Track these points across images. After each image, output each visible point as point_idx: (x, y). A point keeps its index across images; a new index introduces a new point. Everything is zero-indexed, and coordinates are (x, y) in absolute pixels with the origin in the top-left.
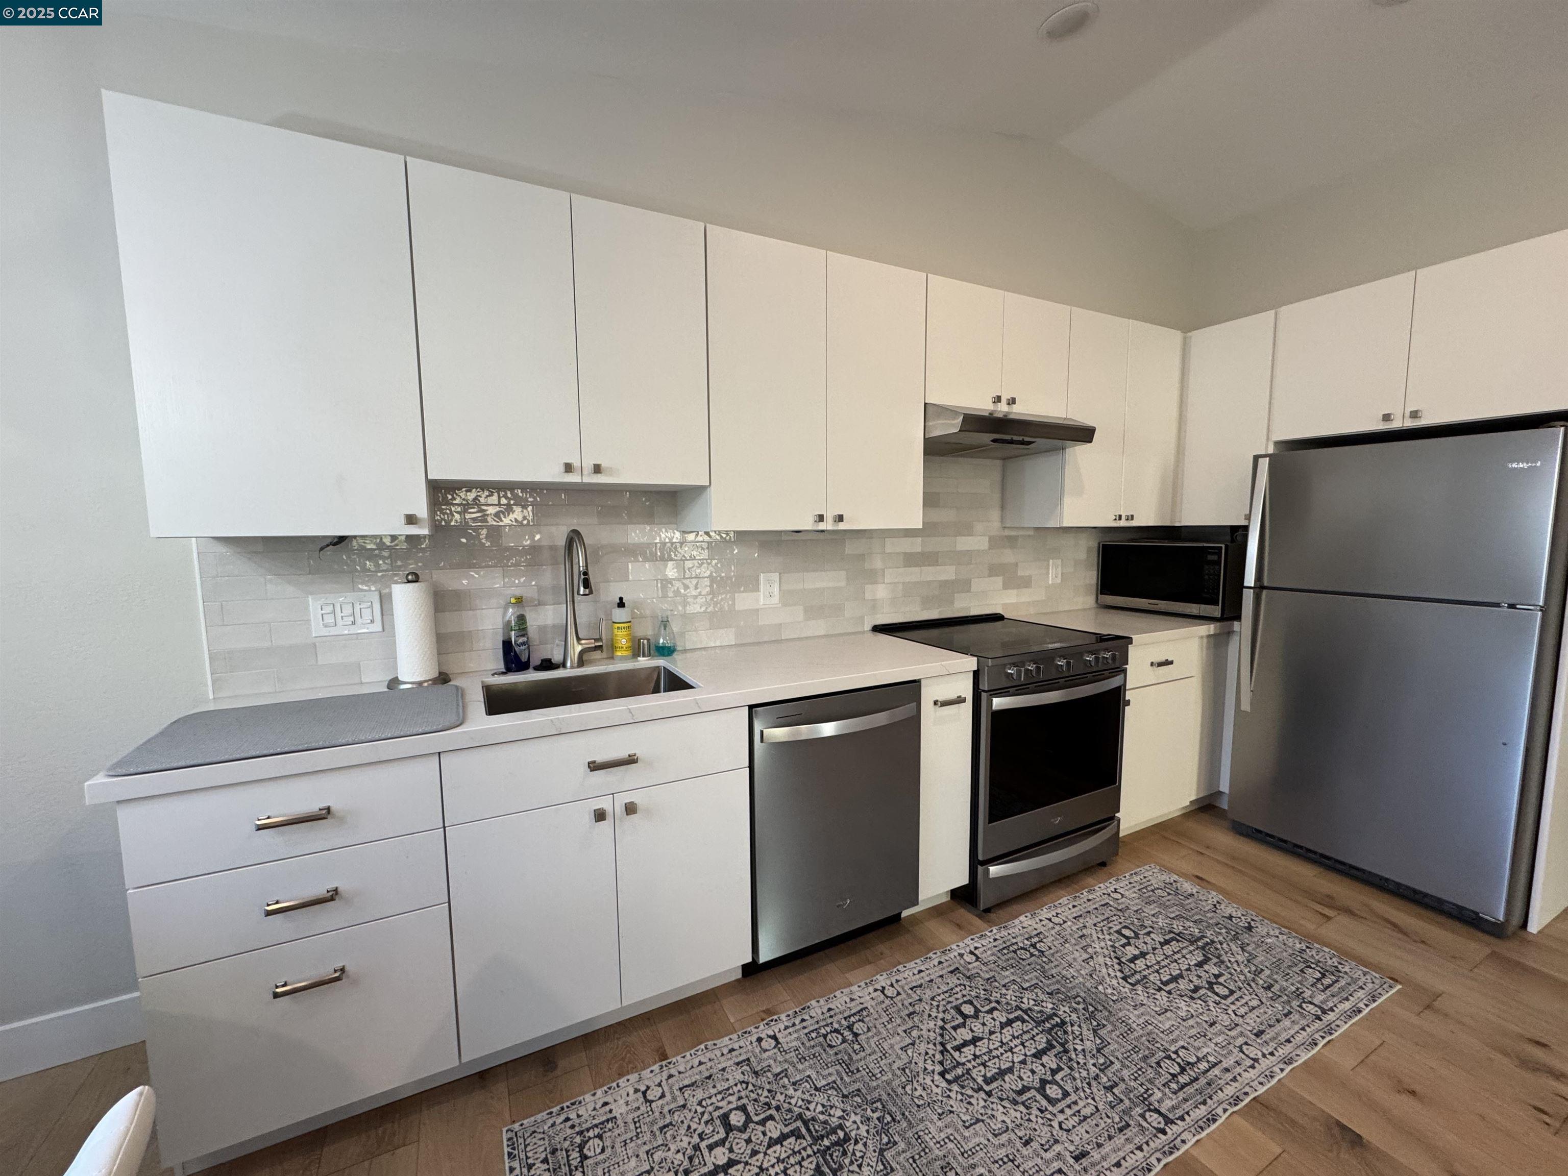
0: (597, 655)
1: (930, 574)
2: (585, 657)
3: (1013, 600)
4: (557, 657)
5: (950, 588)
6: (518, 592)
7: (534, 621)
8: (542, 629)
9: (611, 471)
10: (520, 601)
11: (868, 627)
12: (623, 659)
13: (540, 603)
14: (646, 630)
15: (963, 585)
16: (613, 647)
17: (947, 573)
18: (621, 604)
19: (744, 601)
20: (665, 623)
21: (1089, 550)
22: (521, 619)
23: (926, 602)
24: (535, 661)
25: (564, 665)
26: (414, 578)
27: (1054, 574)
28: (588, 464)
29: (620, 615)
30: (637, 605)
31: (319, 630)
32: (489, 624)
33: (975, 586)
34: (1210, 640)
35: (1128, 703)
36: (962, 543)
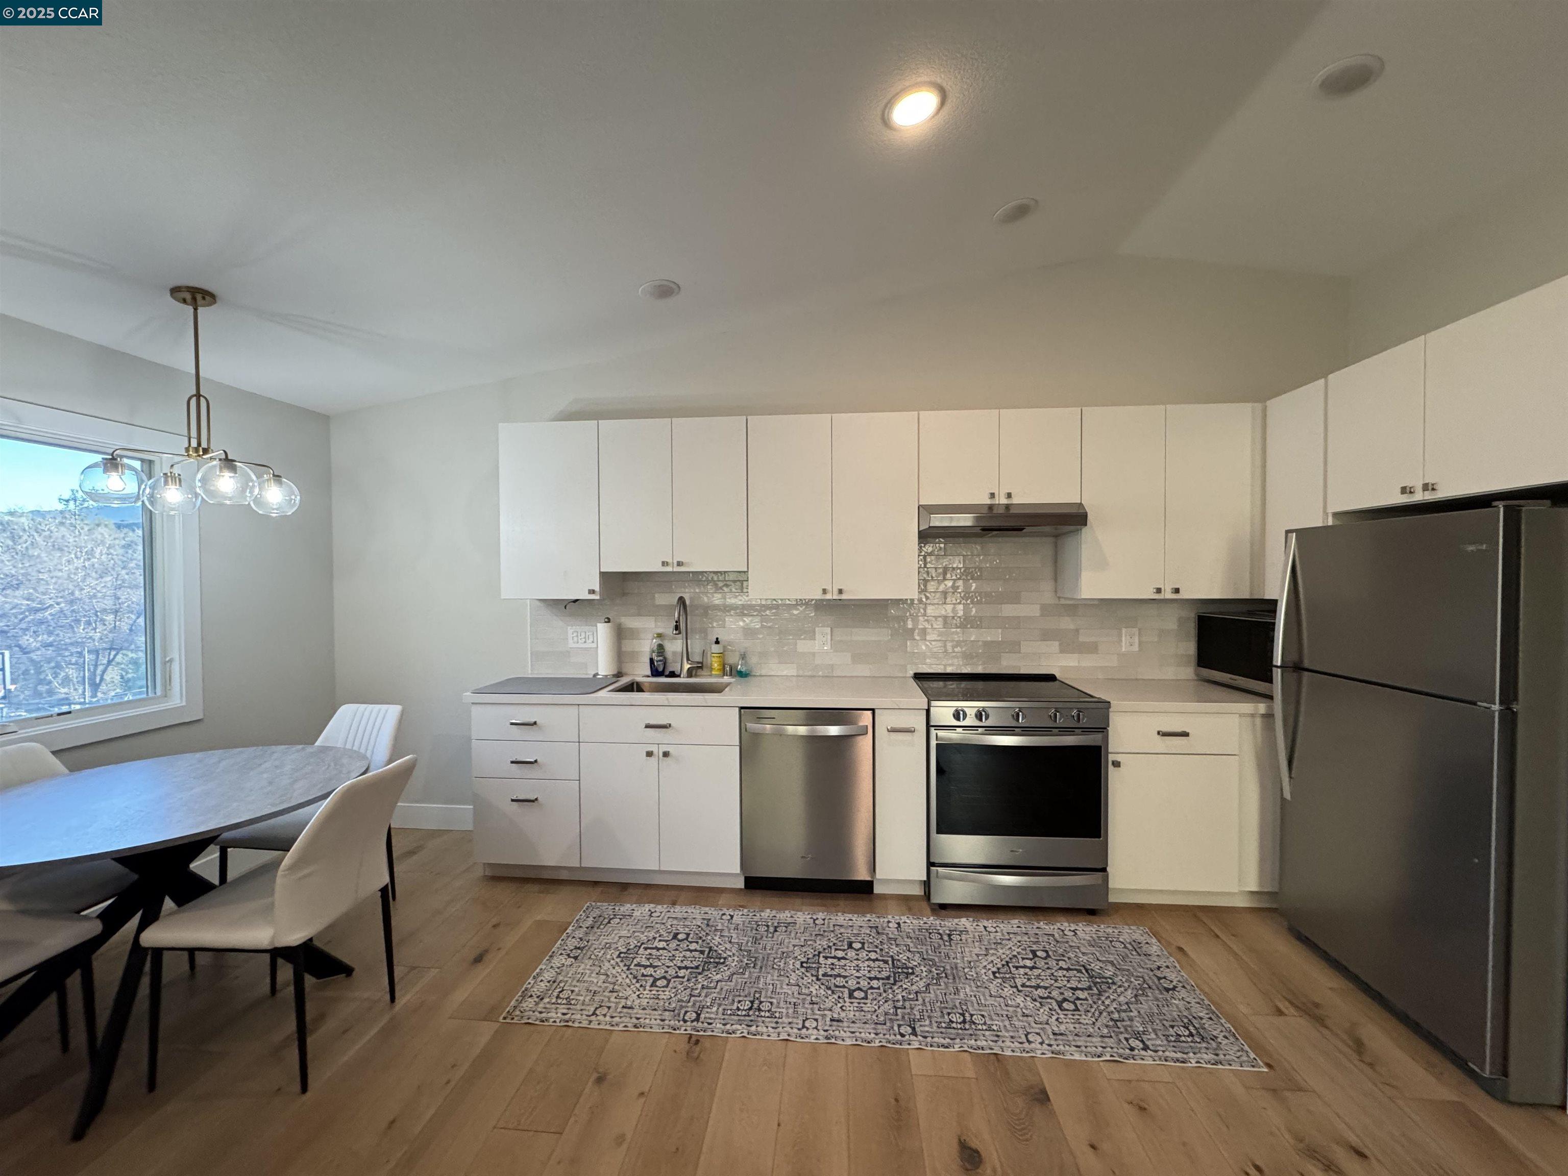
0: (700, 672)
3: (1072, 664)
9: (688, 564)
11: (909, 674)
12: (717, 676)
13: (671, 638)
14: (731, 660)
15: (1014, 647)
16: (710, 669)
17: (996, 635)
18: (717, 642)
19: (803, 646)
20: (743, 657)
22: (661, 647)
23: (968, 657)
24: (667, 673)
26: (607, 620)
27: (1129, 643)
28: (674, 561)
29: (716, 648)
30: (728, 644)
31: (571, 644)
32: (645, 647)
33: (1026, 648)
34: (1258, 721)
35: (1117, 764)
36: (1009, 610)
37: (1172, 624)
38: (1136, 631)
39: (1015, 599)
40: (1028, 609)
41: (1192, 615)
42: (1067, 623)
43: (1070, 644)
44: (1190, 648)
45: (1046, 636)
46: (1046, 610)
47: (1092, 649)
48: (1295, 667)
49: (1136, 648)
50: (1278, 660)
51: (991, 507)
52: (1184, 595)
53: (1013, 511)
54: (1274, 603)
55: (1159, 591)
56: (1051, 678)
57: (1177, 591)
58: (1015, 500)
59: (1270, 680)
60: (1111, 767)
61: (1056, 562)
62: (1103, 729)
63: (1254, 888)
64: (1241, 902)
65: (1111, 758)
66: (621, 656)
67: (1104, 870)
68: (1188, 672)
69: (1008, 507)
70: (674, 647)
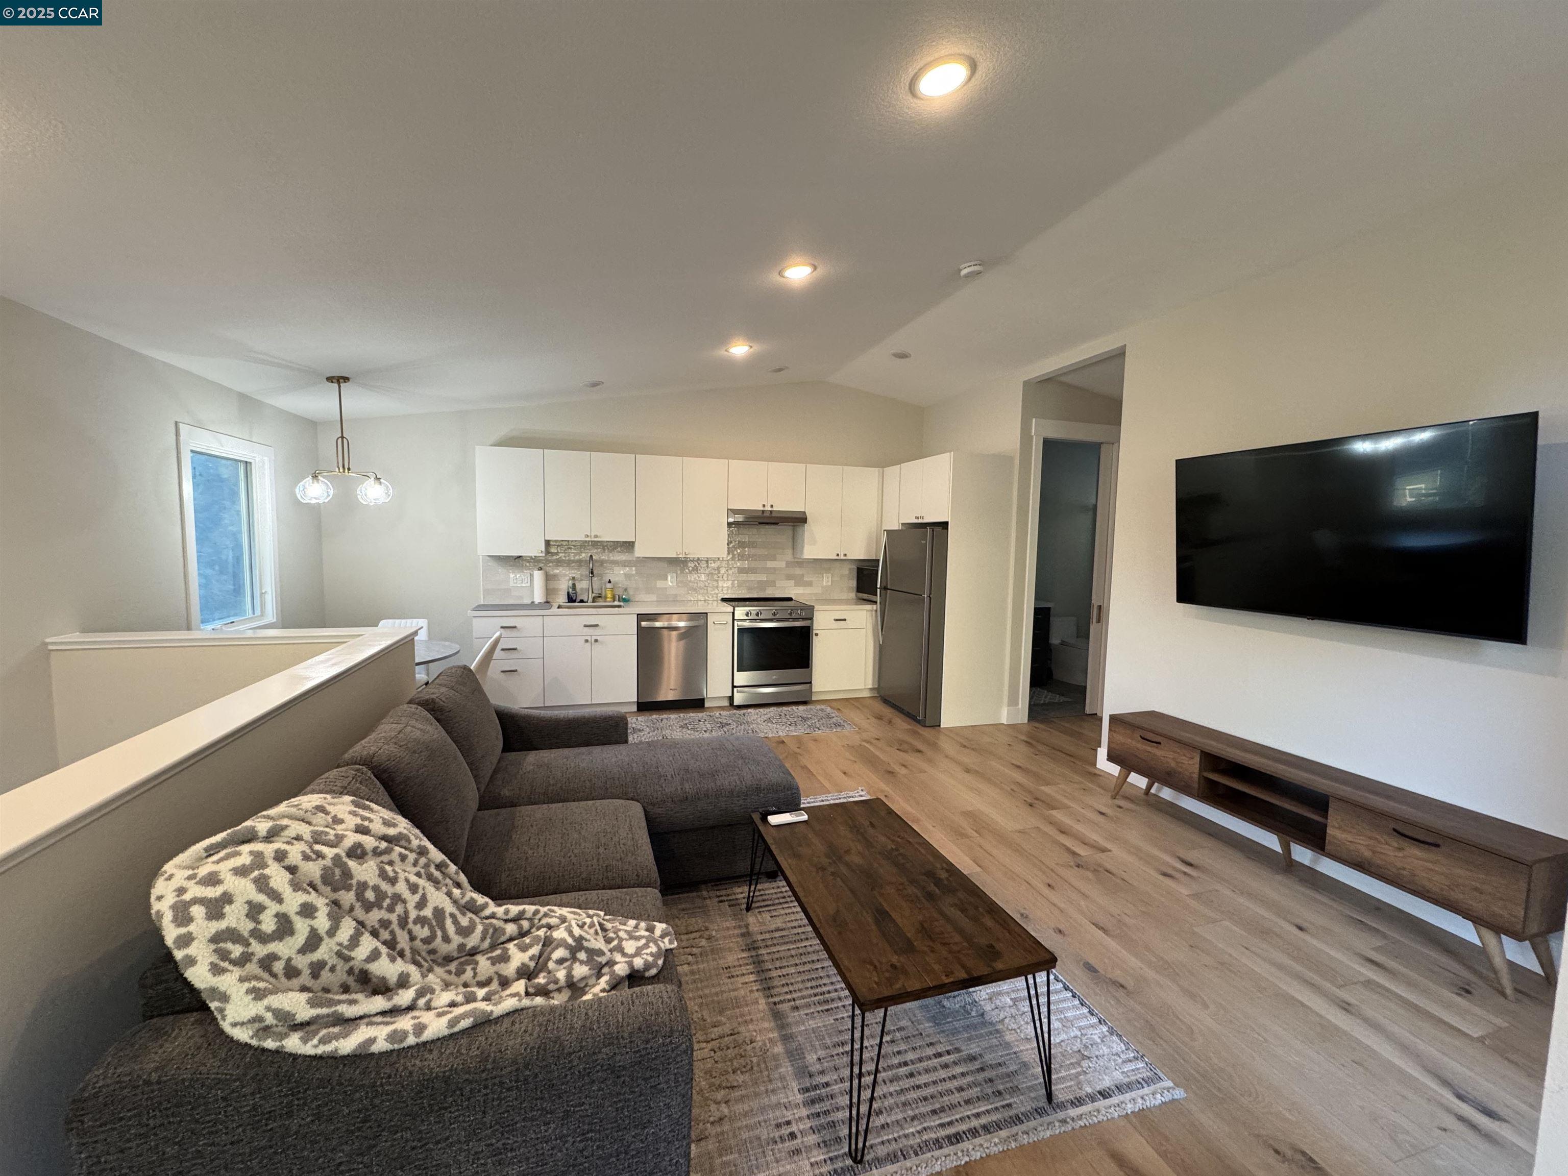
0: (600, 599)
1: (753, 577)
2: (594, 600)
3: (801, 592)
4: (585, 600)
5: (762, 585)
6: (573, 575)
7: (578, 586)
8: (582, 589)
9: (600, 537)
10: (574, 578)
11: (720, 598)
12: (610, 602)
13: (581, 580)
14: (619, 592)
15: (772, 583)
16: (606, 597)
17: (764, 577)
18: (610, 582)
19: (660, 584)
20: (626, 590)
21: (850, 569)
22: (574, 585)
23: (750, 589)
24: (578, 600)
25: (587, 603)
26: (541, 569)
27: (826, 580)
28: (593, 535)
29: (609, 585)
30: (616, 583)
31: (512, 584)
32: (564, 586)
33: (778, 584)
34: (874, 613)
35: (817, 635)
36: (770, 564)
37: (847, 572)
38: (830, 575)
39: (774, 558)
40: (780, 564)
41: (854, 567)
42: (798, 571)
43: (800, 582)
44: (854, 583)
45: (789, 577)
46: (788, 564)
47: (810, 584)
48: (885, 588)
49: (830, 583)
50: (879, 586)
51: (763, 511)
52: (849, 557)
53: (773, 515)
54: (878, 561)
55: (838, 555)
56: (790, 599)
57: (845, 555)
58: (775, 509)
59: (876, 595)
60: (814, 637)
61: (793, 538)
62: (811, 619)
63: (870, 686)
64: (866, 694)
65: (815, 632)
66: (549, 591)
67: (811, 683)
68: (853, 595)
69: (771, 512)
70: (582, 585)
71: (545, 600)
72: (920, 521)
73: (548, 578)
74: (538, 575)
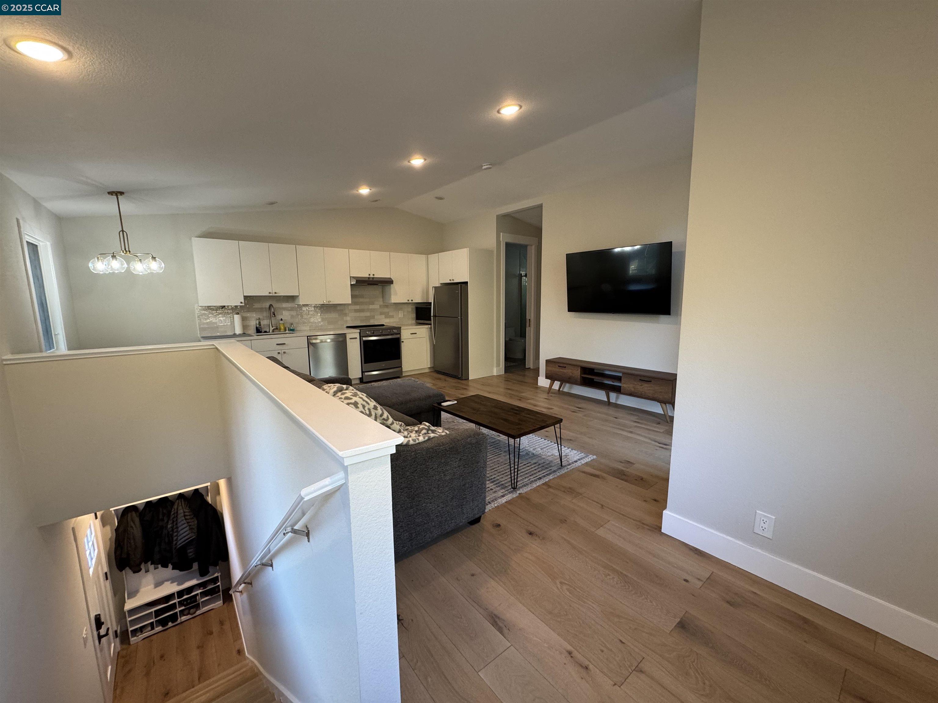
0: (276, 330)
1: (362, 314)
2: (274, 331)
3: (388, 321)
4: (267, 331)
5: (368, 318)
6: (259, 317)
7: (262, 323)
8: (264, 325)
9: (278, 293)
10: (259, 319)
11: (345, 326)
12: (284, 331)
13: (264, 319)
14: (288, 326)
15: (373, 317)
16: (280, 329)
17: (368, 314)
18: (282, 320)
20: (292, 324)
21: (412, 308)
22: (260, 322)
24: (263, 331)
25: (269, 332)
26: (238, 314)
27: (401, 315)
28: (274, 292)
29: (281, 322)
30: (285, 320)
31: (218, 324)
32: (253, 323)
33: (376, 317)
34: (429, 329)
36: (371, 307)
37: (410, 310)
38: (403, 311)
39: (373, 303)
40: (376, 306)
41: (414, 307)
42: (386, 310)
43: (387, 316)
44: (414, 315)
45: (381, 314)
46: (381, 306)
47: (392, 317)
48: (435, 316)
49: (402, 316)
50: (432, 315)
51: (369, 278)
52: (414, 302)
53: (375, 279)
54: (431, 303)
55: (408, 300)
56: (383, 325)
57: (412, 300)
58: (375, 276)
59: (431, 320)
60: (402, 343)
61: (383, 292)
62: (400, 334)
63: (429, 366)
64: (427, 371)
65: (402, 340)
66: (245, 327)
67: (401, 367)
68: (414, 322)
69: (373, 278)
70: (264, 322)
71: (243, 333)
72: (452, 282)
73: (244, 319)
74: (237, 318)
